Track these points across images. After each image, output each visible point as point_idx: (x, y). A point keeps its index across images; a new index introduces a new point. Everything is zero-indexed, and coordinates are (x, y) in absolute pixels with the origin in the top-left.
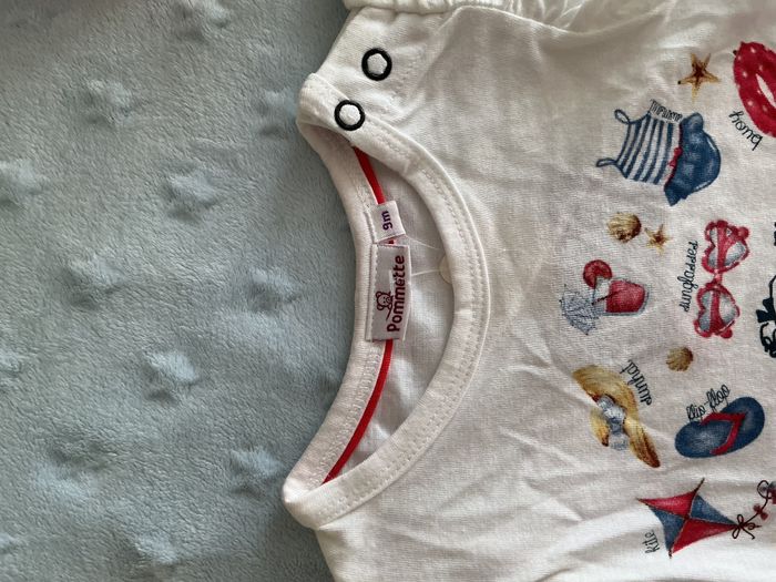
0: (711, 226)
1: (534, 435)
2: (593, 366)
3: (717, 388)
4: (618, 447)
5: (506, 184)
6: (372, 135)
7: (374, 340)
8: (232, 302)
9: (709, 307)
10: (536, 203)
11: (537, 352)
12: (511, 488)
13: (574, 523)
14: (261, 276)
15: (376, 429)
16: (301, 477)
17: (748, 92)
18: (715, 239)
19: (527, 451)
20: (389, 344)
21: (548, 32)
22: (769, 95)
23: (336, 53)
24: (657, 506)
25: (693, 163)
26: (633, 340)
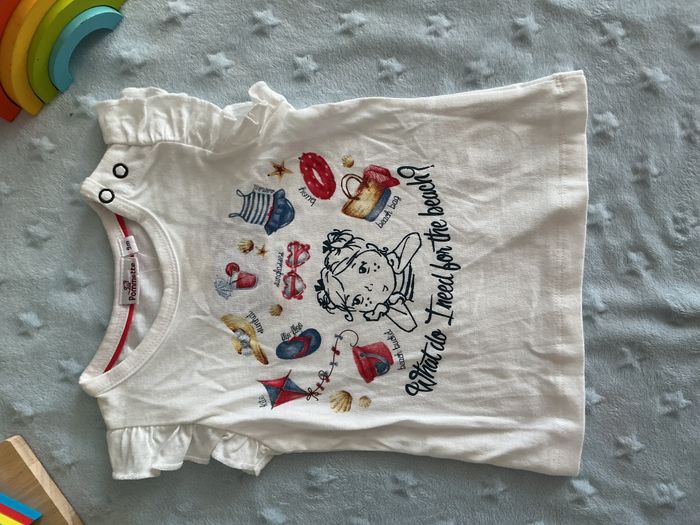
0: (291, 244)
1: (203, 349)
2: (230, 315)
3: (296, 325)
4: (247, 354)
5: (190, 226)
6: (119, 204)
7: (123, 305)
8: (57, 288)
9: (290, 284)
10: (202, 236)
11: (203, 308)
12: (191, 375)
13: (222, 392)
14: (71, 274)
15: (127, 349)
16: (89, 373)
17: (308, 177)
18: (293, 250)
19: (200, 357)
20: (132, 307)
21: (204, 152)
22: (319, 178)
23: (99, 167)
24: (267, 384)
25: (280, 214)
26: (251, 301)
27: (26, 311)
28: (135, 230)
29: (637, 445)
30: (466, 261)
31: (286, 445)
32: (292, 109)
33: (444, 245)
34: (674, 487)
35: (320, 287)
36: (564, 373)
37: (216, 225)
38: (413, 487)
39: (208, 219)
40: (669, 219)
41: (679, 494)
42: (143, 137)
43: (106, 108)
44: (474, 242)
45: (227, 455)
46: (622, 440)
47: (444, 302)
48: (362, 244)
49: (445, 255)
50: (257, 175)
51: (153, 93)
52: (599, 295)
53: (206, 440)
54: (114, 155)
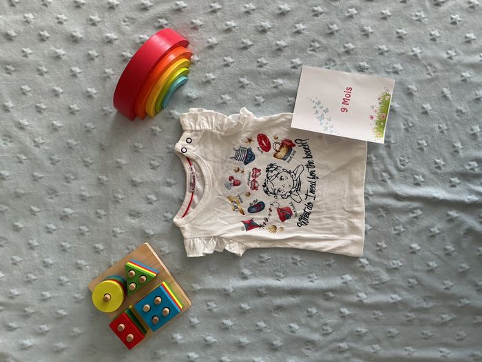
0: (253, 169)
1: (220, 209)
2: (231, 196)
3: (255, 200)
4: (237, 211)
5: (215, 162)
6: (188, 154)
8: (163, 185)
9: (253, 184)
10: (220, 165)
11: (220, 193)
12: (216, 219)
13: (228, 225)
14: (168, 180)
15: (191, 208)
16: (177, 218)
17: (260, 143)
18: (254, 171)
20: (193, 192)
21: (221, 134)
22: (264, 144)
23: (181, 139)
24: (244, 222)
25: (249, 157)
26: (238, 191)
27: (150, 194)
28: (193, 163)
29: (385, 246)
30: (321, 176)
31: (252, 245)
32: (255, 118)
33: (312, 170)
34: (398, 261)
35: (265, 185)
36: (357, 218)
37: (225, 161)
38: (300, 261)
39: (222, 159)
40: (398, 160)
41: (400, 264)
42: (198, 128)
43: (184, 116)
44: (324, 168)
45: (230, 248)
46: (379, 244)
47: (312, 191)
48: (281, 169)
49: (313, 173)
50: (241, 142)
51: (202, 111)
52: (371, 189)
53: (222, 243)
54: (186, 135)
